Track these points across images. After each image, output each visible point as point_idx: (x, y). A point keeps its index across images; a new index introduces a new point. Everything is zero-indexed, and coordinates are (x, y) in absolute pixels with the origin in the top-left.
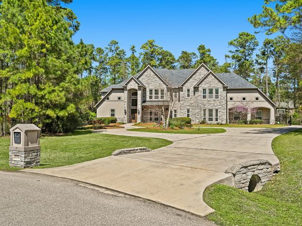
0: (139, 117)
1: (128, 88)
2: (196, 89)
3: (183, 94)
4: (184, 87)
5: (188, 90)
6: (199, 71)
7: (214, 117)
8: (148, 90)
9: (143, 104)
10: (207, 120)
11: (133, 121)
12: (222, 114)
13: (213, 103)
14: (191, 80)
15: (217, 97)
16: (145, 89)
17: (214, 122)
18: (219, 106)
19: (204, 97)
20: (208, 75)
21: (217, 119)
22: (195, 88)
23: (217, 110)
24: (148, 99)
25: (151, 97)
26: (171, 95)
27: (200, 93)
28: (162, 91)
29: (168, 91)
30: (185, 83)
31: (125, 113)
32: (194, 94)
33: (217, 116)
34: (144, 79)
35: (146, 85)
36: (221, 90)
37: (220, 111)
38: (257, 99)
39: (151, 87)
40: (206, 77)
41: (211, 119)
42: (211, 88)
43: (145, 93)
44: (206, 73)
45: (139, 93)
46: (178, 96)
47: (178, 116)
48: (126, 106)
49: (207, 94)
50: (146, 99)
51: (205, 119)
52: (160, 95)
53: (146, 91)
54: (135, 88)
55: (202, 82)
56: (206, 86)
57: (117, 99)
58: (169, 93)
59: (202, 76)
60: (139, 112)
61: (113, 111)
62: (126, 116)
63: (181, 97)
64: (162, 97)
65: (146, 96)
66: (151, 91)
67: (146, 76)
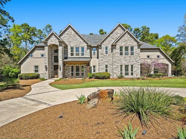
0: (60, 72)
1: (48, 44)
2: (114, 46)
3: (102, 51)
4: (102, 45)
5: (106, 48)
6: (116, 31)
7: (130, 72)
8: (69, 47)
9: (65, 60)
10: (124, 74)
11: (55, 76)
12: (137, 69)
13: (129, 59)
14: (109, 38)
15: (132, 54)
16: (67, 46)
17: (130, 76)
18: (135, 62)
19: (121, 54)
20: (125, 34)
21: (132, 74)
22: (112, 46)
23: (132, 66)
24: (69, 56)
25: (72, 54)
26: (91, 53)
27: (117, 51)
28: (83, 48)
29: (88, 49)
30: (103, 42)
31: (46, 68)
32: (112, 51)
33: (132, 70)
34: (65, 37)
35: (67, 43)
36: (136, 48)
37: (135, 67)
38: (158, 57)
39: (72, 45)
40: (123, 36)
41: (127, 74)
42: (127, 45)
43: (67, 51)
44: (122, 32)
45: (60, 49)
46: (96, 54)
47: (97, 71)
48: (47, 62)
49: (124, 52)
50: (67, 56)
51: (121, 73)
52: (80, 52)
53: (67, 48)
54: (56, 44)
55: (119, 40)
56: (122, 44)
57: (40, 56)
58: (89, 51)
59: (119, 35)
60: (60, 68)
61: (36, 67)
62: (47, 72)
63: (99, 54)
64: (83, 54)
65: (67, 53)
66: (72, 48)
67: (68, 34)
